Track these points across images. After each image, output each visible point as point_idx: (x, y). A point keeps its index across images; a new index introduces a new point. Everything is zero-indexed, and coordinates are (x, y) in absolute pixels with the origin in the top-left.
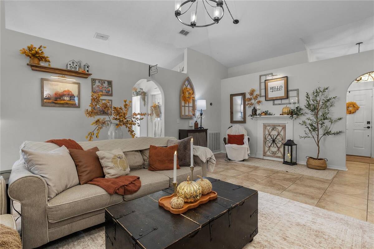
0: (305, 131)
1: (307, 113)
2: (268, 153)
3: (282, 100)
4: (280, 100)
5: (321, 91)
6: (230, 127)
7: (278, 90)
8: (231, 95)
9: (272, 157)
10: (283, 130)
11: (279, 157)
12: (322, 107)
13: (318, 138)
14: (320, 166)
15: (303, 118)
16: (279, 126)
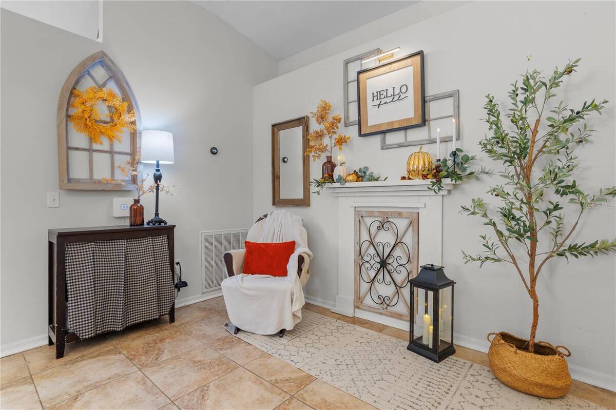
0: (484, 238)
1: (487, 173)
2: (368, 301)
3: (409, 132)
4: (402, 133)
5: (545, 84)
6: (261, 219)
7: (396, 98)
8: (274, 126)
9: (378, 313)
10: (411, 228)
11: (399, 316)
12: (544, 146)
13: (532, 265)
14: (547, 386)
15: (473, 190)
16: (400, 215)
